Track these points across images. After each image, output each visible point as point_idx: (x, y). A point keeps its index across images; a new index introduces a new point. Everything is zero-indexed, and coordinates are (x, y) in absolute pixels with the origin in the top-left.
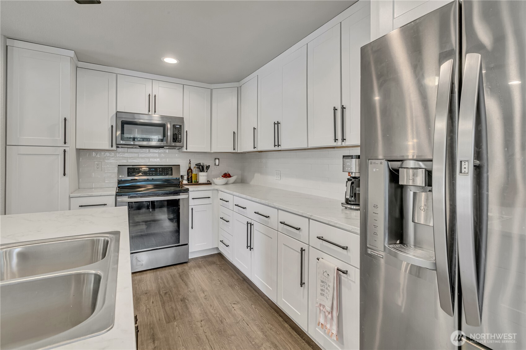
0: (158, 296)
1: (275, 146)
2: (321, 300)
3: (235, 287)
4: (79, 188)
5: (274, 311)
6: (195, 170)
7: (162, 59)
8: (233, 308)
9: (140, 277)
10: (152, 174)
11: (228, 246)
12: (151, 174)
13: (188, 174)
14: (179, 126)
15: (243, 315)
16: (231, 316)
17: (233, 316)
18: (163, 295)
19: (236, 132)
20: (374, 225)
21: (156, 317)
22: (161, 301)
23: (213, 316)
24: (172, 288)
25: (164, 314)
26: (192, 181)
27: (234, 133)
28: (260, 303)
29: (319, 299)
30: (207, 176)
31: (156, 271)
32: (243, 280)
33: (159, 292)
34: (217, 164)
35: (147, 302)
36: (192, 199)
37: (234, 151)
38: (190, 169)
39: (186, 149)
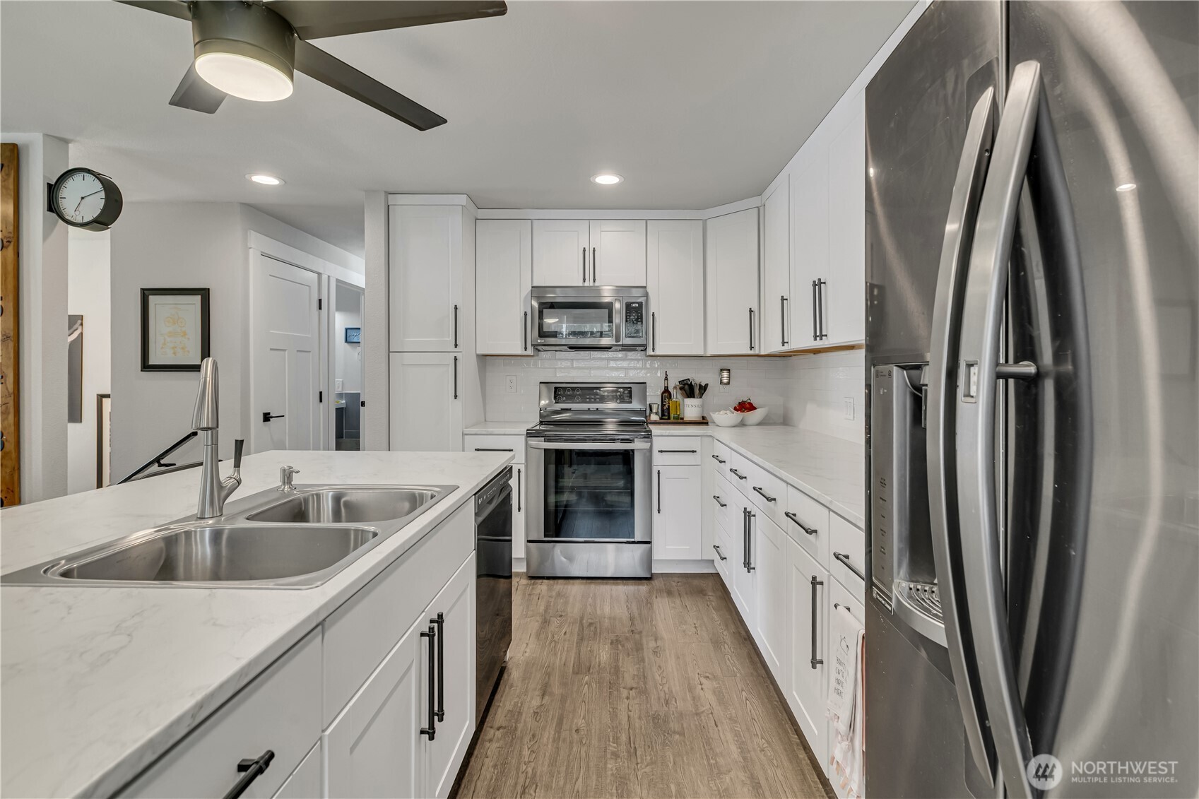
0: (578, 625)
1: (815, 337)
2: (836, 704)
3: (722, 647)
4: (485, 420)
5: (787, 718)
6: (675, 393)
7: (591, 179)
8: (701, 684)
9: (562, 587)
10: (595, 400)
11: (726, 558)
12: (593, 400)
13: (662, 402)
14: (637, 305)
15: (714, 704)
16: (689, 699)
17: (694, 698)
18: (585, 624)
19: (755, 308)
20: (882, 530)
21: (561, 658)
22: (578, 635)
23: (656, 687)
24: (605, 618)
25: (575, 658)
26: (668, 416)
27: (751, 311)
28: (761, 692)
29: (831, 701)
30: (703, 406)
31: (590, 583)
32: (746, 637)
33: (582, 619)
34: (725, 380)
35: (556, 630)
36: (659, 451)
37: (752, 352)
38: (666, 390)
39: (654, 350)
